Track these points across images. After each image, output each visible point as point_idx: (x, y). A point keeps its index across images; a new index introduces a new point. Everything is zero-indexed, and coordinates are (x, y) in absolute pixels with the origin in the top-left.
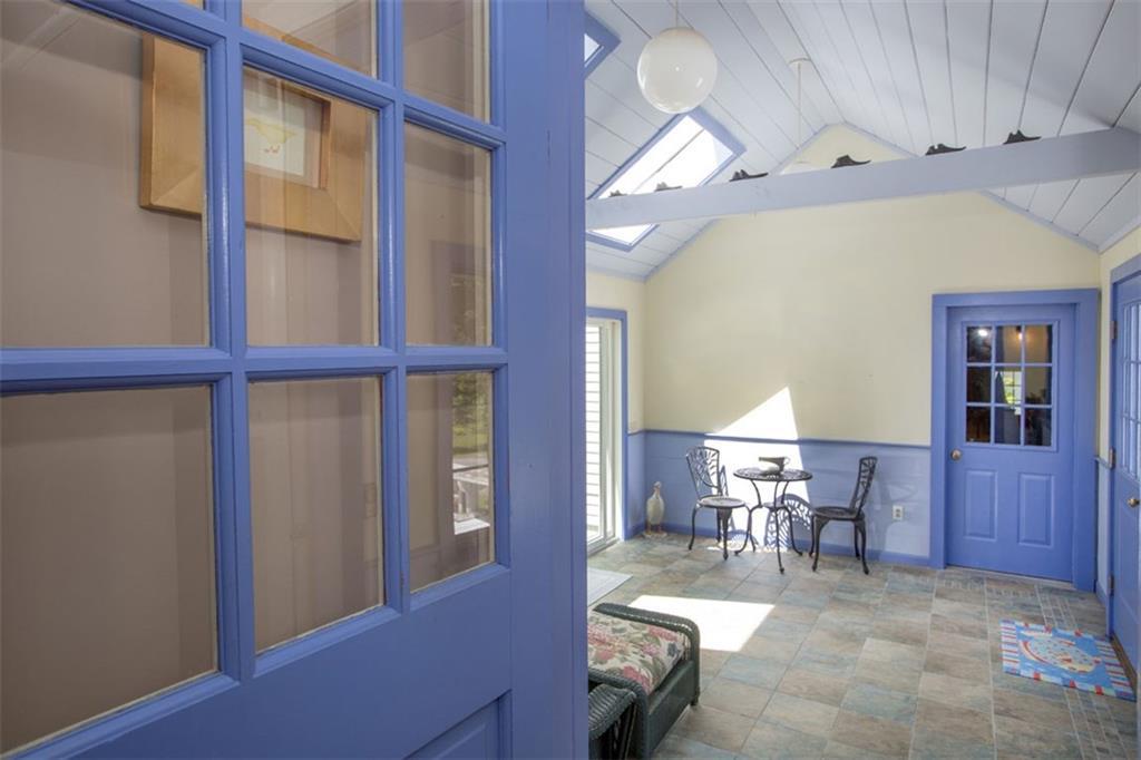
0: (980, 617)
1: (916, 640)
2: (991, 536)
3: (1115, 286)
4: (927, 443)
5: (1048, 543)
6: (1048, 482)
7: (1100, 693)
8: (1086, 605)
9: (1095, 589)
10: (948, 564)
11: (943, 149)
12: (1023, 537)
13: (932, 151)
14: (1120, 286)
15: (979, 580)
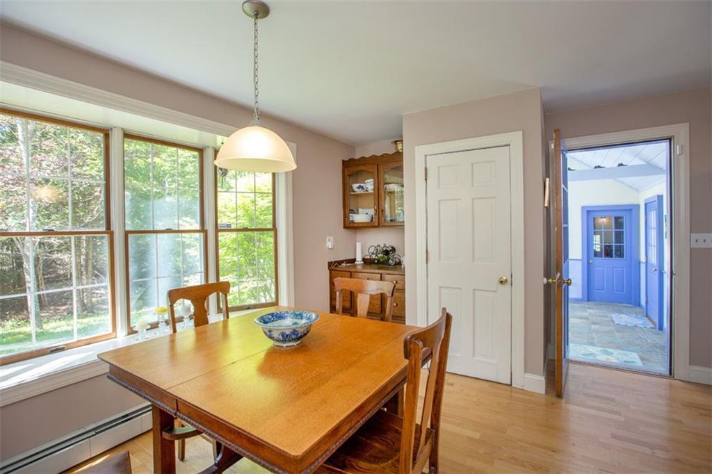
0: (604, 313)
1: (587, 318)
2: (603, 290)
3: (646, 205)
4: (580, 258)
5: (623, 291)
6: (623, 271)
7: (645, 327)
8: (638, 309)
9: (639, 305)
10: (588, 300)
11: (599, 167)
12: (615, 289)
13: (596, 167)
14: (648, 205)
15: (601, 305)
